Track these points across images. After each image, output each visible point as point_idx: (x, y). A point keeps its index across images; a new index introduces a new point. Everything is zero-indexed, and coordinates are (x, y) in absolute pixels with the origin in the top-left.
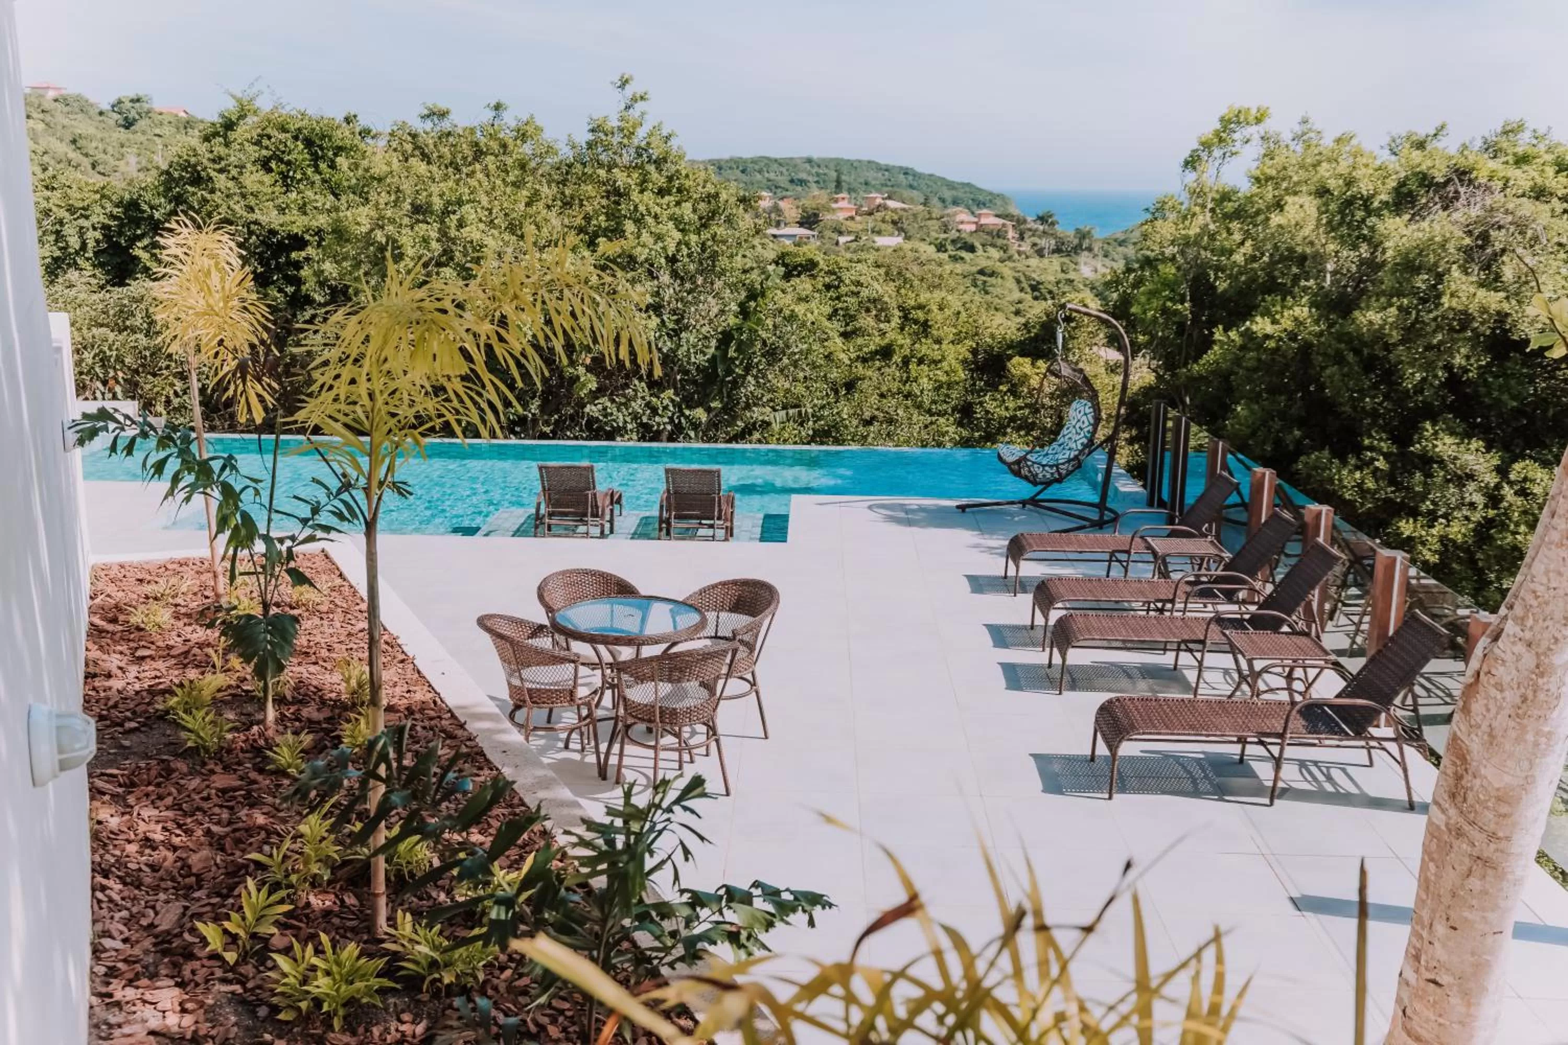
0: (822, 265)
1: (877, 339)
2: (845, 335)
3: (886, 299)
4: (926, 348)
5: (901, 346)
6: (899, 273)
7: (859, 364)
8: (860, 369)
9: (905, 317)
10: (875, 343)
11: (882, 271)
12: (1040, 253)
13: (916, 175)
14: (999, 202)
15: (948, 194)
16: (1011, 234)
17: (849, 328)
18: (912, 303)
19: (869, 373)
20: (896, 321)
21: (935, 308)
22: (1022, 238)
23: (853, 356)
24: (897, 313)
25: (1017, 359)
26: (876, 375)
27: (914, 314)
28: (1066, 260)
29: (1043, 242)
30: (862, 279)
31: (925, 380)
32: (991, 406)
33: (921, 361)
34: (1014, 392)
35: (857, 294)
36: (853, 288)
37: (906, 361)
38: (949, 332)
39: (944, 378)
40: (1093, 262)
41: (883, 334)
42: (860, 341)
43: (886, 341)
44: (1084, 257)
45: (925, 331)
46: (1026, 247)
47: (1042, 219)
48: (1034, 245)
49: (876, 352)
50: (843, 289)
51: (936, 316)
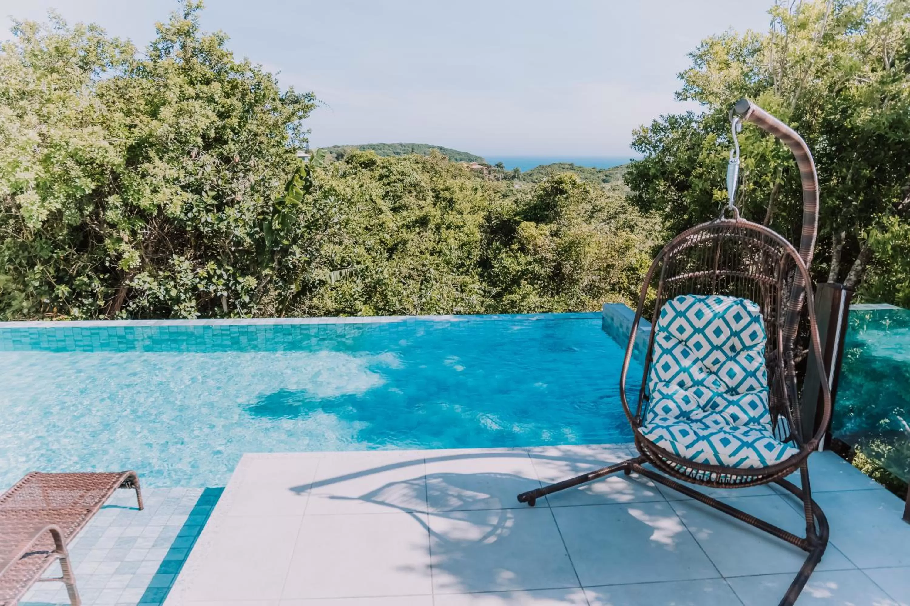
0: (379, 162)
1: (417, 212)
2: (395, 210)
3: (423, 184)
4: (452, 218)
5: (434, 217)
6: (432, 167)
7: (404, 230)
8: (404, 234)
9: (437, 197)
10: (416, 214)
11: (420, 166)
12: (498, 180)
13: (445, 150)
14: (479, 160)
15: (458, 157)
16: (485, 172)
17: (397, 205)
18: (441, 187)
19: (411, 236)
20: (430, 200)
21: (457, 190)
22: (490, 173)
23: (400, 224)
24: (431, 194)
25: (524, 224)
26: (416, 238)
27: (443, 194)
28: (508, 182)
29: (498, 175)
30: (405, 171)
31: (452, 240)
32: (508, 262)
33: (448, 227)
34: (523, 249)
35: (402, 181)
36: (399, 177)
37: (438, 228)
38: (467, 207)
39: (465, 239)
40: (520, 183)
41: (421, 208)
42: (405, 213)
43: (423, 213)
44: (516, 181)
45: (450, 205)
46: (491, 177)
47: (498, 166)
48: (495, 176)
49: (416, 221)
50: (392, 178)
51: (458, 195)
